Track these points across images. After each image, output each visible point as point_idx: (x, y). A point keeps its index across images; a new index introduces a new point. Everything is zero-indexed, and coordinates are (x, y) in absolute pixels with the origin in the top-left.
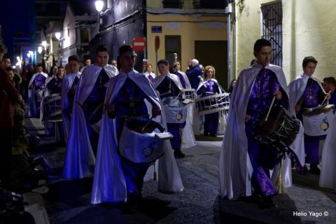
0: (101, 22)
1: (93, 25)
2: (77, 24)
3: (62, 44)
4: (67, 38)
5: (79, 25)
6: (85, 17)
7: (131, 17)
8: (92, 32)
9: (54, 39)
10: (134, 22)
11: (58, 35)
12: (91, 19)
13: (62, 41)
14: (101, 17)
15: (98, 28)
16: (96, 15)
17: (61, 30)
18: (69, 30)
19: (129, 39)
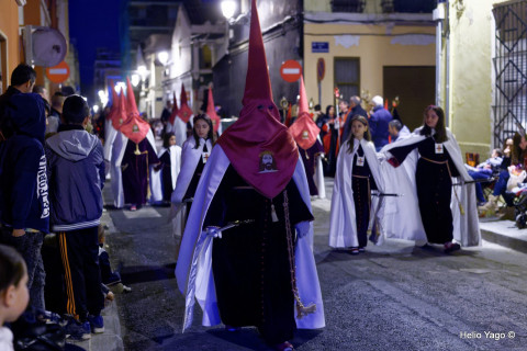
0: (231, 34)
1: (219, 41)
2: (193, 39)
3: (170, 71)
4: (176, 60)
5: (196, 41)
6: (206, 28)
7: (279, 27)
8: (216, 51)
9: (158, 64)
10: (283, 35)
11: (163, 56)
12: (215, 30)
13: (169, 67)
14: (231, 27)
15: (227, 44)
16: (224, 24)
17: (169, 47)
18: (180, 48)
19: (274, 62)
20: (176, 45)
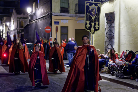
0: (30, 18)
1: (26, 20)
2: (18, 19)
3: (10, 28)
4: (12, 25)
5: (19, 19)
6: (22, 16)
7: (44, 16)
8: (25, 23)
9: (6, 26)
10: (46, 19)
11: (8, 24)
12: (25, 16)
14: (30, 16)
15: (28, 21)
16: (28, 15)
17: (10, 21)
18: (13, 21)
19: (43, 27)
20: (12, 21)
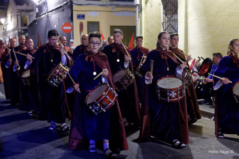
0: (37, 11)
1: (31, 13)
3: (6, 28)
4: (10, 23)
5: (19, 13)
6: (24, 7)
7: (61, 7)
8: (30, 18)
10: (63, 11)
11: (3, 20)
12: (29, 8)
13: (6, 25)
14: (37, 7)
15: (35, 15)
16: (33, 5)
17: (5, 16)
18: (11, 16)
19: (59, 23)
20: (9, 15)
